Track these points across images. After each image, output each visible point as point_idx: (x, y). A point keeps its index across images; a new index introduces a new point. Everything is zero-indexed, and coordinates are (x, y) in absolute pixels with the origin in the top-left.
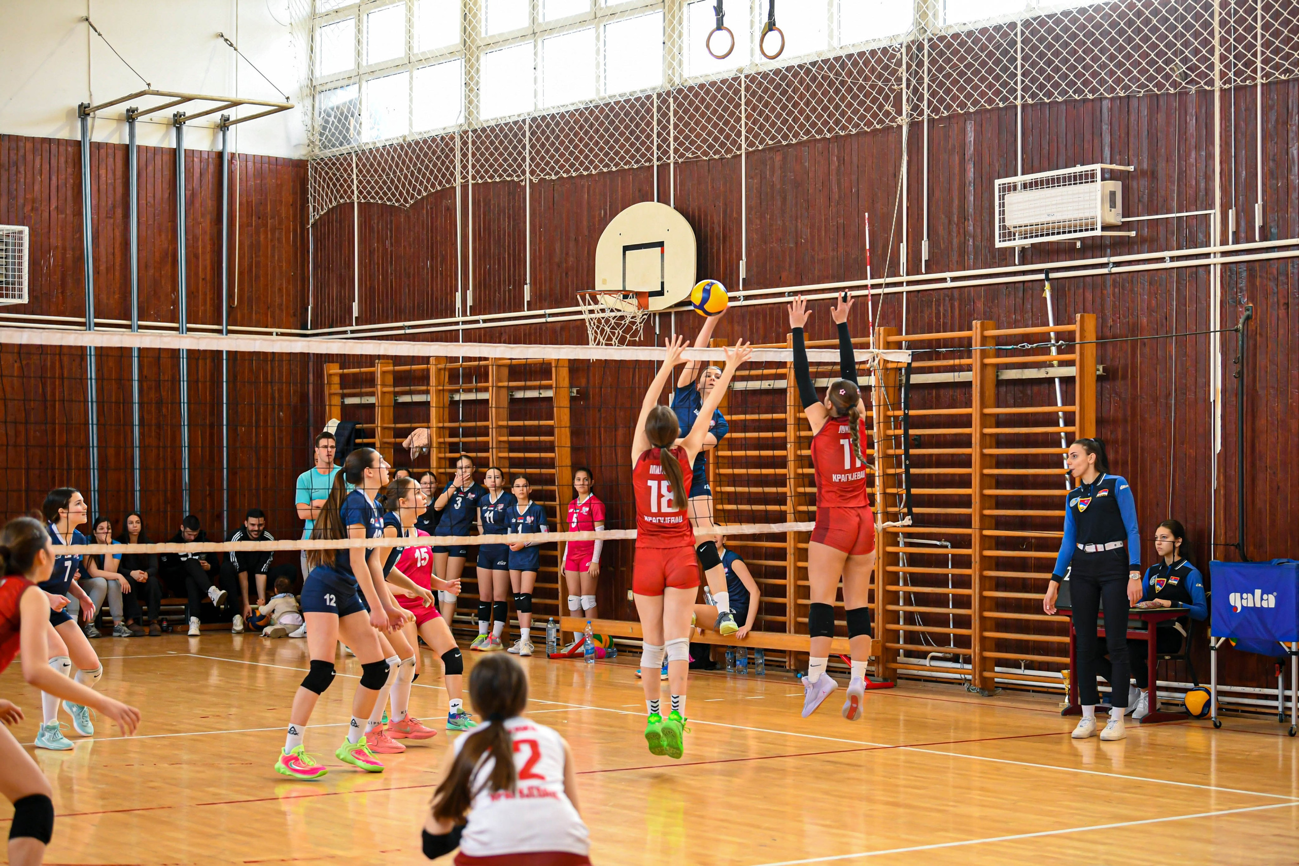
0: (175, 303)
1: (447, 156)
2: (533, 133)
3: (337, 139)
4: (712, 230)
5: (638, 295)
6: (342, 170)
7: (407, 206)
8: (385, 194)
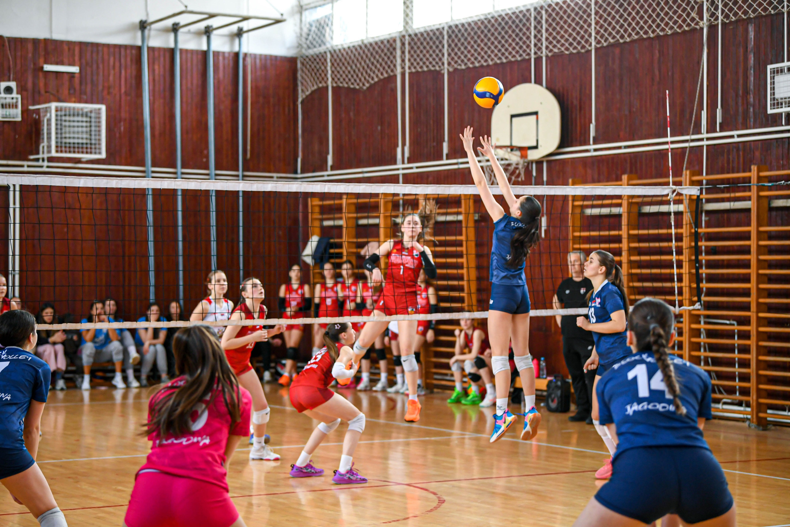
0: (207, 157)
1: (391, 53)
2: (450, 37)
3: (317, 42)
4: (572, 103)
5: (521, 149)
6: (320, 64)
7: (365, 88)
8: (350, 80)
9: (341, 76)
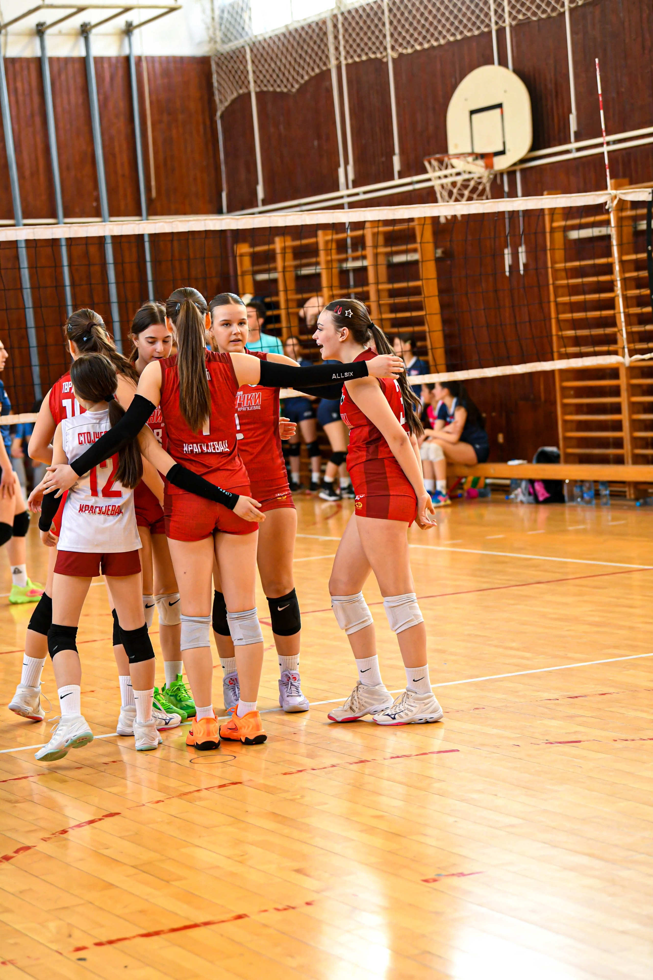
0: (98, 199)
3: (232, 34)
4: (546, 87)
6: (238, 62)
7: (294, 90)
8: (275, 81)
9: (265, 76)
